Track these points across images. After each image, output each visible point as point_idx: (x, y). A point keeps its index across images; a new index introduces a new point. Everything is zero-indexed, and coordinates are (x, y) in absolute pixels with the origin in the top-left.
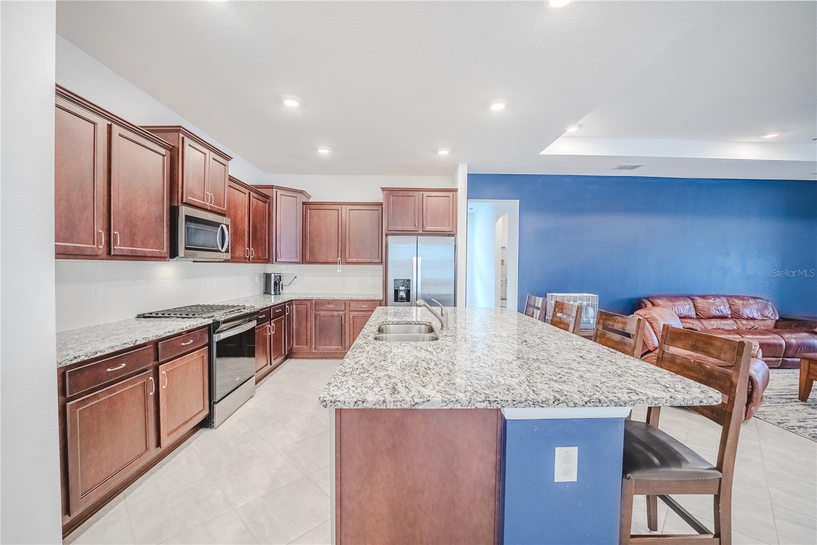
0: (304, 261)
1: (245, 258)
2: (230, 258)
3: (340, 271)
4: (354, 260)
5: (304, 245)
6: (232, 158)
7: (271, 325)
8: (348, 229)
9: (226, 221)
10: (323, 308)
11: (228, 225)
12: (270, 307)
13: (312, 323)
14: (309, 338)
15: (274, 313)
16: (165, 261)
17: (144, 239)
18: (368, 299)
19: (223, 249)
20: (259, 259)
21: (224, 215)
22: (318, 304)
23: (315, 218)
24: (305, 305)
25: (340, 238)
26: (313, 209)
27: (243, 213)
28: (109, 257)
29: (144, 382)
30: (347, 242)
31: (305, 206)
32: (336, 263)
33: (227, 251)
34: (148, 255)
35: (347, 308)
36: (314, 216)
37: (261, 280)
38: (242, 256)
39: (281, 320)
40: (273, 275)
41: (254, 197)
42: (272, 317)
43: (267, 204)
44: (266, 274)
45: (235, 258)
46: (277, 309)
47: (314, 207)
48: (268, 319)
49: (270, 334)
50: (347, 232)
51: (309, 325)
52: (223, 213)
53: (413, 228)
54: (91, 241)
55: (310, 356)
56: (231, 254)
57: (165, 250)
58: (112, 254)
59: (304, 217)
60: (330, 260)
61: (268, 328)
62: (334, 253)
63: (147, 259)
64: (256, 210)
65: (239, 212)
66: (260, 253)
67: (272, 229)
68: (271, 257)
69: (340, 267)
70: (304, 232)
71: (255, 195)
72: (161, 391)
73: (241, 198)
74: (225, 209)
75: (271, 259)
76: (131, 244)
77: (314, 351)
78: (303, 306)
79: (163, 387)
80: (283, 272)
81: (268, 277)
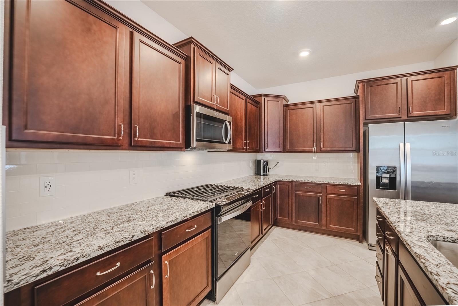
0: (284, 150)
1: (243, 149)
2: (232, 149)
3: (316, 158)
4: (329, 149)
5: (285, 138)
6: (233, 69)
7: (262, 203)
8: (322, 122)
9: (229, 118)
10: (302, 189)
11: (230, 122)
12: (261, 188)
13: (292, 200)
14: (290, 212)
15: (265, 192)
16: (181, 151)
17: (163, 132)
18: (345, 184)
19: (227, 141)
20: (253, 149)
21: (227, 114)
22: (298, 185)
23: (294, 116)
24: (287, 185)
25: (315, 131)
26: (291, 110)
27: (242, 114)
28: (131, 148)
29: (146, 275)
30: (322, 134)
31: (285, 108)
32: (311, 151)
33: (230, 143)
34: (166, 146)
35: (324, 190)
36: (293, 115)
37: (254, 165)
38: (241, 147)
39: (269, 198)
40: (262, 161)
41: (249, 102)
42: (263, 196)
43: (258, 108)
44: (257, 160)
45: (236, 148)
46: (267, 189)
47: (292, 107)
48: (260, 198)
49: (261, 210)
50: (322, 125)
51: (290, 203)
52: (227, 112)
53: (395, 115)
54: (113, 133)
55: (291, 227)
56: (233, 145)
57: (181, 142)
58: (133, 145)
59: (285, 117)
60: (307, 149)
61: (260, 205)
62: (310, 143)
63: (166, 149)
64: (250, 113)
65: (239, 113)
66: (253, 145)
67: (262, 127)
68: (261, 147)
69: (315, 155)
70: (285, 128)
71: (250, 101)
72: (164, 281)
73: (240, 103)
74: (228, 109)
75: (261, 150)
76: (151, 136)
77: (294, 223)
78: (286, 186)
79: (167, 276)
80: (269, 159)
81: (258, 162)
